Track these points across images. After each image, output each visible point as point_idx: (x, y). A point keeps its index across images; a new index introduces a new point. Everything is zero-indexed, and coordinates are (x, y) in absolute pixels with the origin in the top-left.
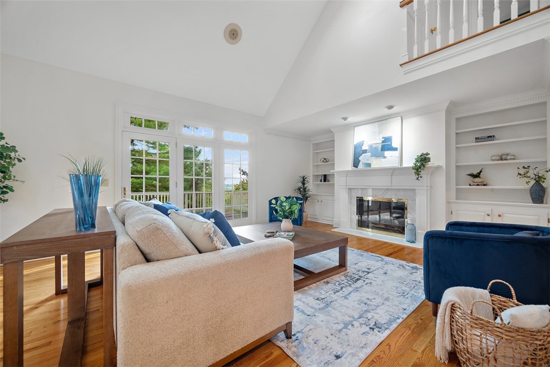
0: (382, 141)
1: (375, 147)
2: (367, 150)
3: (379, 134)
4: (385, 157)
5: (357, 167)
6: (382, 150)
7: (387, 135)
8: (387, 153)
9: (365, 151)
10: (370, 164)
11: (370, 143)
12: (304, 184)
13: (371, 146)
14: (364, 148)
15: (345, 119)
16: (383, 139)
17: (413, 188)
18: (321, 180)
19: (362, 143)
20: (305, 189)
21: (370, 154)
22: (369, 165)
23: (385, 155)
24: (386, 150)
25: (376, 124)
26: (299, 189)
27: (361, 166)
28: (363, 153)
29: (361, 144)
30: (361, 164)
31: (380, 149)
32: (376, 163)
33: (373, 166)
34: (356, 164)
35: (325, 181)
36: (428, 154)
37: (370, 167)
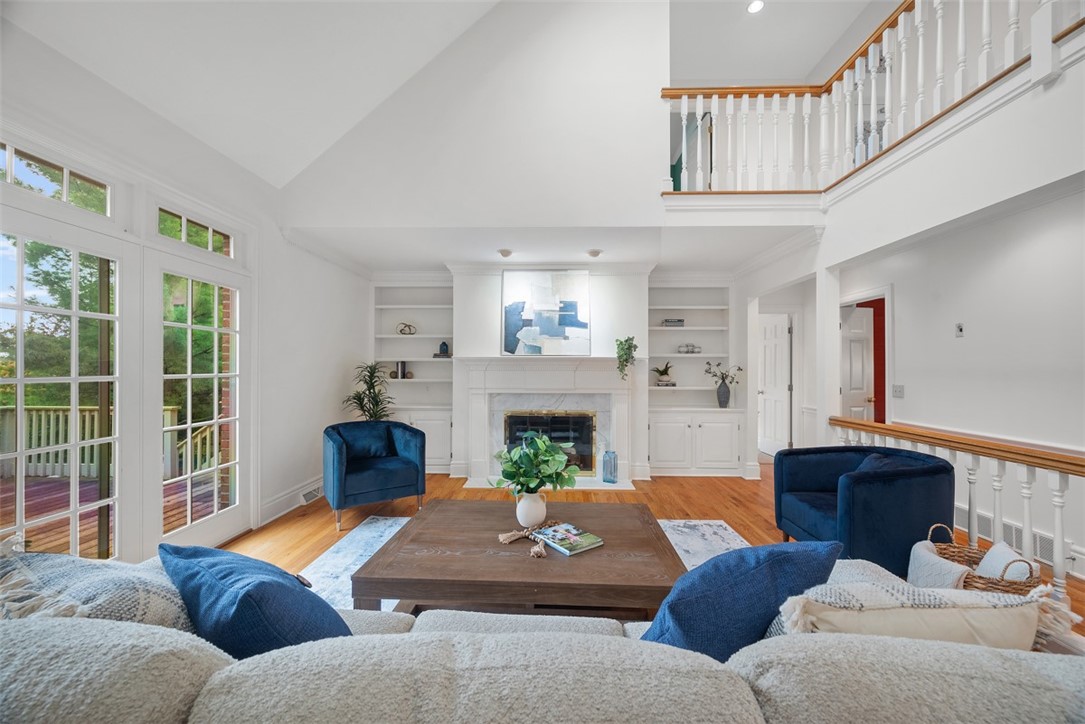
0: (561, 308)
1: (548, 318)
2: (531, 320)
3: (554, 295)
4: (566, 338)
5: (512, 352)
6: (560, 324)
7: (569, 299)
8: (569, 331)
9: (528, 323)
10: (540, 348)
11: (538, 307)
12: (371, 386)
13: (539, 314)
14: (526, 315)
15: (506, 253)
16: (562, 305)
17: (607, 392)
18: (396, 373)
19: (521, 305)
20: (376, 400)
21: (538, 328)
22: (538, 350)
23: (567, 334)
24: (568, 325)
25: (548, 275)
26: (359, 398)
27: (521, 351)
28: (524, 326)
29: (521, 307)
30: (520, 346)
31: (557, 320)
32: (552, 347)
33: (545, 352)
34: (510, 345)
35: (404, 377)
36: (632, 339)
37: (540, 352)
